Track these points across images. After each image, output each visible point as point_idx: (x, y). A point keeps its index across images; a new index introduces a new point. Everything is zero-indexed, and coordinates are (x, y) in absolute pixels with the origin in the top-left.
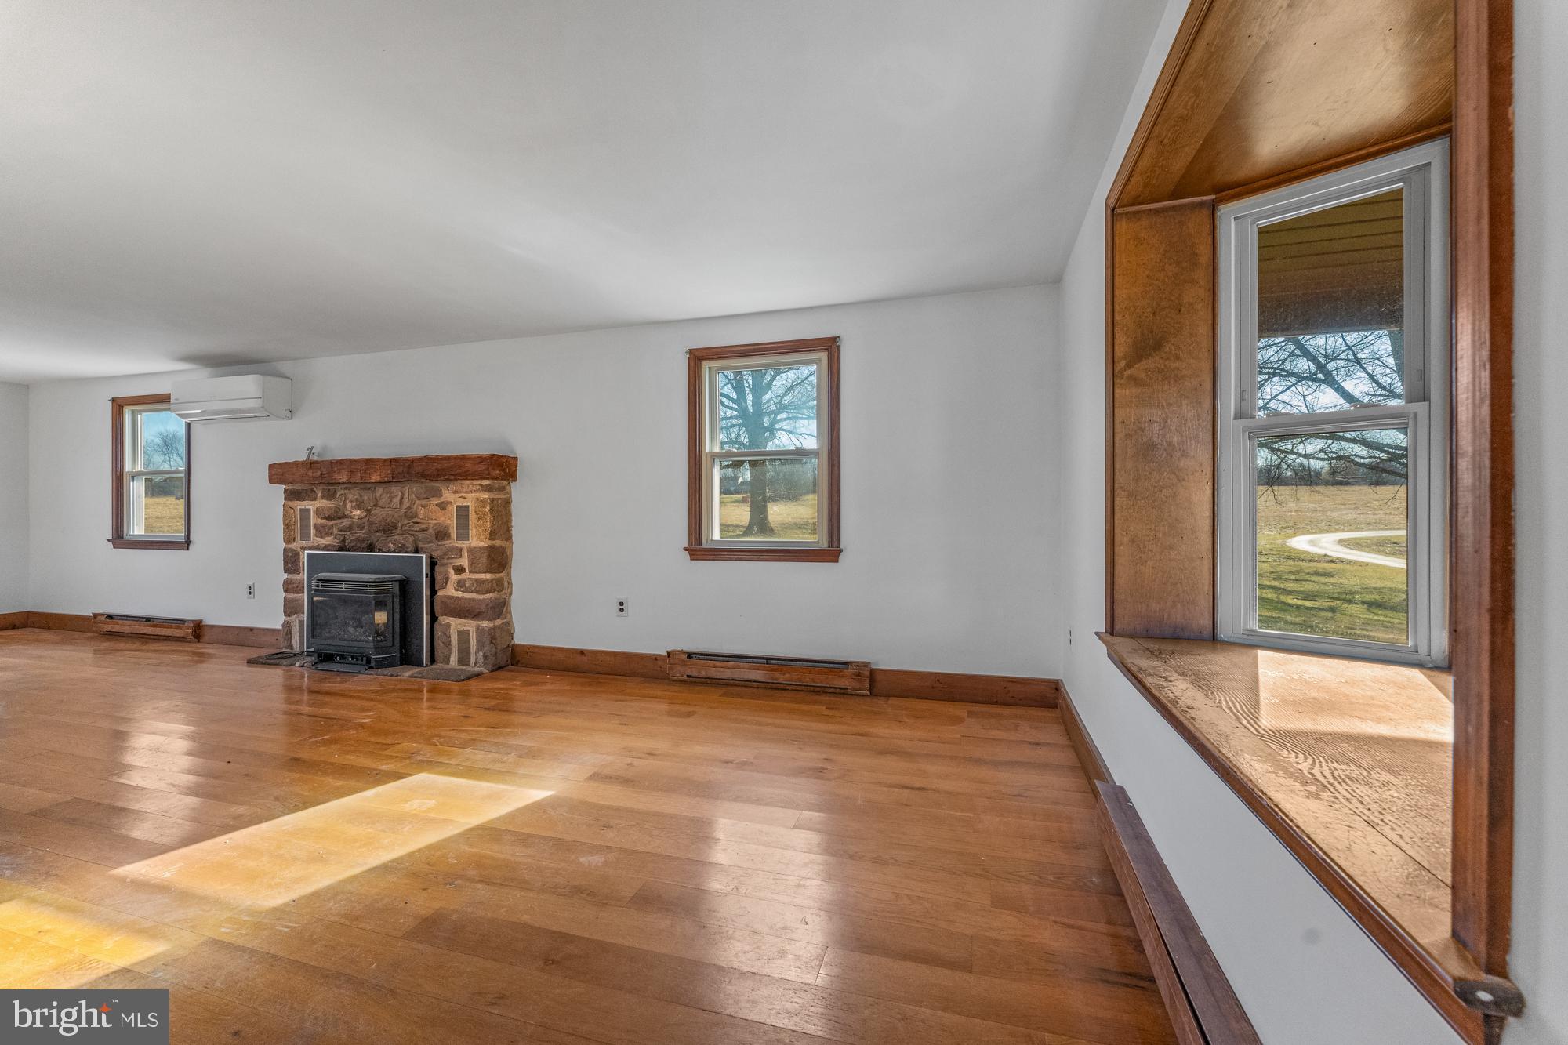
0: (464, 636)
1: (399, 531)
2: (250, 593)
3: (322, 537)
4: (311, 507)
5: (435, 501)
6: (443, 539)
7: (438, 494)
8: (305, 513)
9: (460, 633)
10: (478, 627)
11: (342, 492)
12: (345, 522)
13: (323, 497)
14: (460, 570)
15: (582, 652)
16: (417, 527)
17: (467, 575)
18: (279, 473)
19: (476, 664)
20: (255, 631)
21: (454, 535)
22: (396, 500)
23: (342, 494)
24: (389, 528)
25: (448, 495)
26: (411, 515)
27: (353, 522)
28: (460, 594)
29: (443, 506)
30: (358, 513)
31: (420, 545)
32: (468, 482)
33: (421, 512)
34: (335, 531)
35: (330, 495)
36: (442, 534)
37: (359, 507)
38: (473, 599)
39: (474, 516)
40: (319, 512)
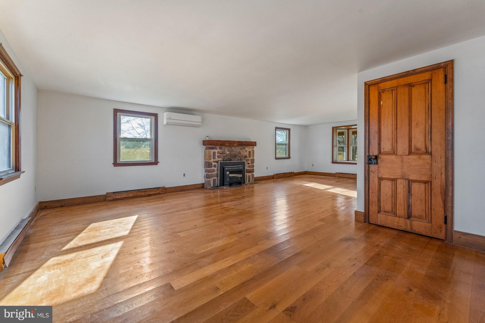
1: (237, 156)
2: (184, 176)
3: (219, 158)
4: (216, 151)
5: (244, 150)
6: (246, 158)
7: (245, 149)
8: (214, 153)
9: (249, 176)
11: (224, 148)
12: (225, 155)
13: (219, 149)
14: (249, 164)
16: (241, 155)
17: (250, 164)
18: (205, 143)
19: (252, 181)
20: (187, 186)
21: (248, 157)
22: (236, 150)
23: (223, 148)
24: (235, 156)
25: (247, 149)
26: (240, 153)
27: (226, 155)
28: (248, 168)
29: (246, 151)
30: (228, 152)
31: (241, 159)
32: (251, 146)
33: (242, 152)
34: (222, 157)
35: (220, 148)
36: (246, 157)
37: (228, 151)
38: (251, 169)
39: (252, 153)
40: (218, 153)
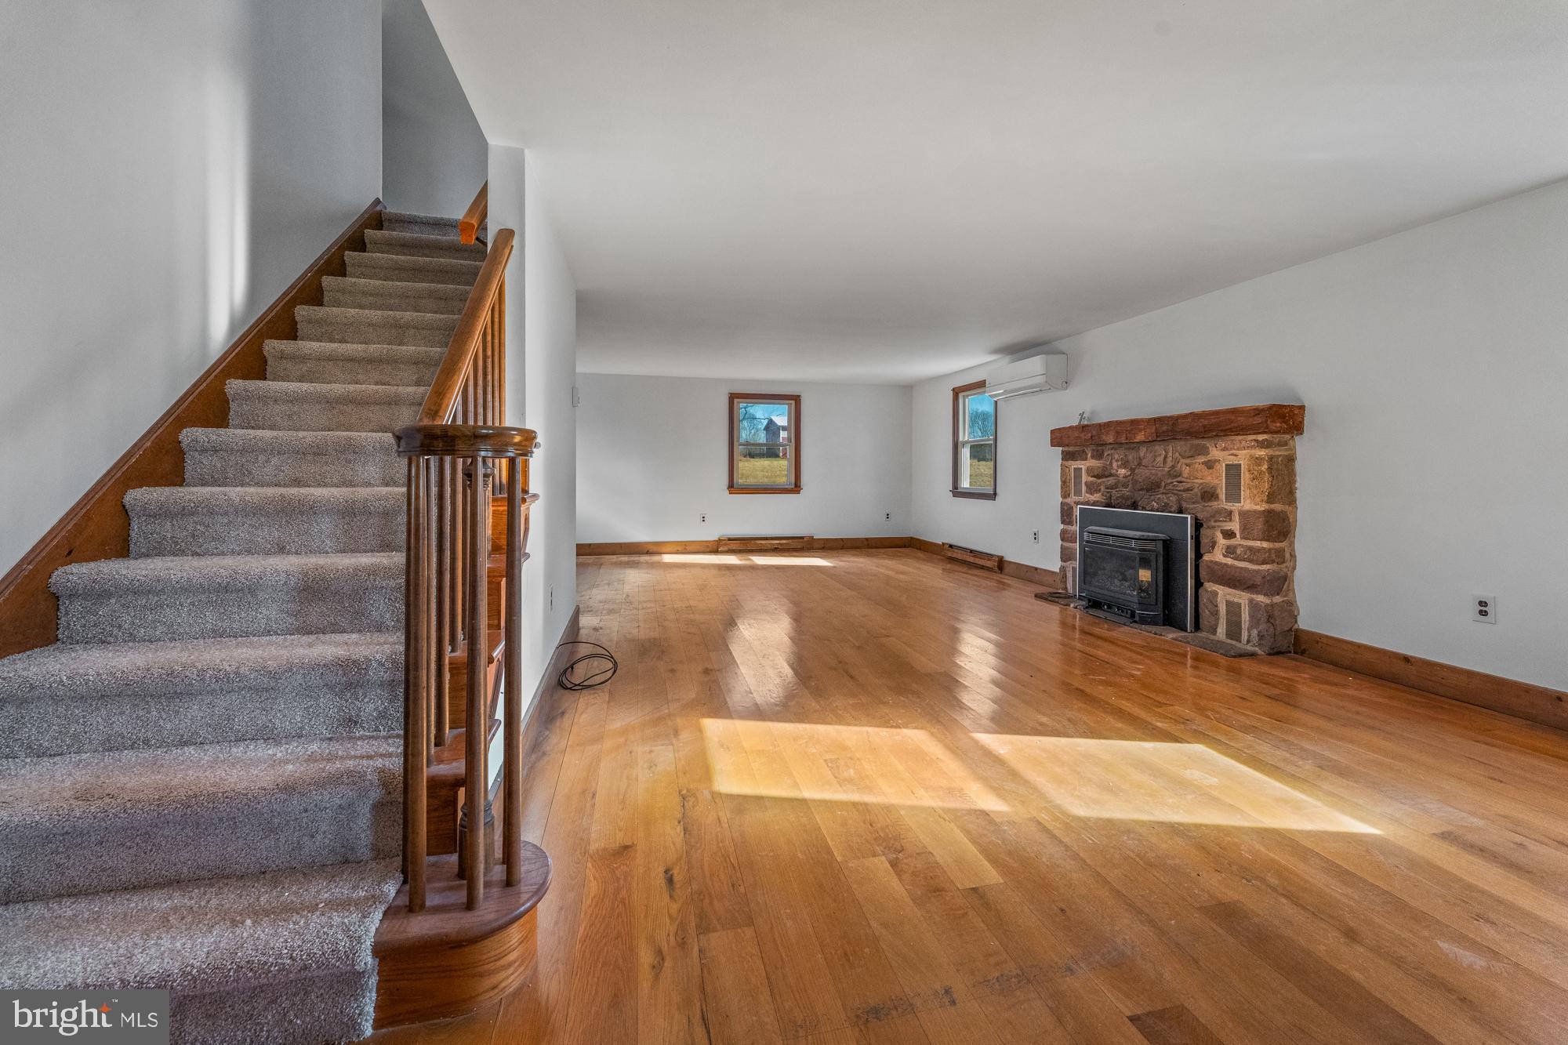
0: (1233, 609)
1: (1162, 490)
2: (1035, 538)
3: (1091, 494)
4: (1082, 466)
5: (1202, 459)
6: (1210, 500)
7: (1204, 451)
8: (1078, 471)
9: (1228, 603)
10: (1251, 601)
11: (1109, 452)
12: (1111, 481)
13: (1092, 457)
14: (1229, 535)
15: (1407, 659)
16: (1181, 487)
17: (1237, 541)
18: (1058, 437)
19: (1248, 641)
20: (1038, 571)
21: (1223, 496)
22: (1161, 458)
23: (1108, 455)
24: (1153, 487)
25: (1215, 453)
26: (1174, 473)
27: (1119, 481)
28: (1229, 561)
29: (1210, 465)
30: (1122, 471)
31: (1184, 505)
32: (1240, 437)
33: (1186, 471)
34: (1102, 488)
35: (1098, 456)
36: (1209, 495)
37: (1125, 465)
38: (1246, 569)
39: (1248, 475)
40: (1089, 471)
